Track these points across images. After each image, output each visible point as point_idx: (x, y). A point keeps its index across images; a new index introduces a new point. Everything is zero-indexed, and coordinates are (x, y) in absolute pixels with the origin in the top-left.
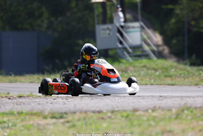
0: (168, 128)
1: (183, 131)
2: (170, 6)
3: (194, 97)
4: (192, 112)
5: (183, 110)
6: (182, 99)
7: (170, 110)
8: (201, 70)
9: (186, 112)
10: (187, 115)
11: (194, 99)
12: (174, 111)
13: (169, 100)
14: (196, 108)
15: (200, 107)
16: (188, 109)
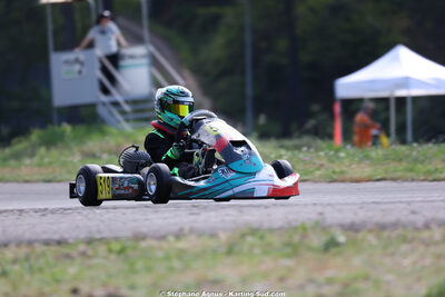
0: (211, 275)
1: (245, 281)
2: (214, 10)
3: (266, 207)
4: (262, 238)
5: (243, 236)
6: (241, 212)
7: (213, 235)
8: (282, 147)
9: (250, 239)
10: (252, 246)
11: (268, 211)
12: (223, 237)
13: (213, 214)
14: (271, 230)
15: (280, 229)
16: (254, 231)
